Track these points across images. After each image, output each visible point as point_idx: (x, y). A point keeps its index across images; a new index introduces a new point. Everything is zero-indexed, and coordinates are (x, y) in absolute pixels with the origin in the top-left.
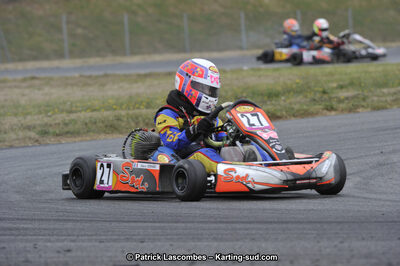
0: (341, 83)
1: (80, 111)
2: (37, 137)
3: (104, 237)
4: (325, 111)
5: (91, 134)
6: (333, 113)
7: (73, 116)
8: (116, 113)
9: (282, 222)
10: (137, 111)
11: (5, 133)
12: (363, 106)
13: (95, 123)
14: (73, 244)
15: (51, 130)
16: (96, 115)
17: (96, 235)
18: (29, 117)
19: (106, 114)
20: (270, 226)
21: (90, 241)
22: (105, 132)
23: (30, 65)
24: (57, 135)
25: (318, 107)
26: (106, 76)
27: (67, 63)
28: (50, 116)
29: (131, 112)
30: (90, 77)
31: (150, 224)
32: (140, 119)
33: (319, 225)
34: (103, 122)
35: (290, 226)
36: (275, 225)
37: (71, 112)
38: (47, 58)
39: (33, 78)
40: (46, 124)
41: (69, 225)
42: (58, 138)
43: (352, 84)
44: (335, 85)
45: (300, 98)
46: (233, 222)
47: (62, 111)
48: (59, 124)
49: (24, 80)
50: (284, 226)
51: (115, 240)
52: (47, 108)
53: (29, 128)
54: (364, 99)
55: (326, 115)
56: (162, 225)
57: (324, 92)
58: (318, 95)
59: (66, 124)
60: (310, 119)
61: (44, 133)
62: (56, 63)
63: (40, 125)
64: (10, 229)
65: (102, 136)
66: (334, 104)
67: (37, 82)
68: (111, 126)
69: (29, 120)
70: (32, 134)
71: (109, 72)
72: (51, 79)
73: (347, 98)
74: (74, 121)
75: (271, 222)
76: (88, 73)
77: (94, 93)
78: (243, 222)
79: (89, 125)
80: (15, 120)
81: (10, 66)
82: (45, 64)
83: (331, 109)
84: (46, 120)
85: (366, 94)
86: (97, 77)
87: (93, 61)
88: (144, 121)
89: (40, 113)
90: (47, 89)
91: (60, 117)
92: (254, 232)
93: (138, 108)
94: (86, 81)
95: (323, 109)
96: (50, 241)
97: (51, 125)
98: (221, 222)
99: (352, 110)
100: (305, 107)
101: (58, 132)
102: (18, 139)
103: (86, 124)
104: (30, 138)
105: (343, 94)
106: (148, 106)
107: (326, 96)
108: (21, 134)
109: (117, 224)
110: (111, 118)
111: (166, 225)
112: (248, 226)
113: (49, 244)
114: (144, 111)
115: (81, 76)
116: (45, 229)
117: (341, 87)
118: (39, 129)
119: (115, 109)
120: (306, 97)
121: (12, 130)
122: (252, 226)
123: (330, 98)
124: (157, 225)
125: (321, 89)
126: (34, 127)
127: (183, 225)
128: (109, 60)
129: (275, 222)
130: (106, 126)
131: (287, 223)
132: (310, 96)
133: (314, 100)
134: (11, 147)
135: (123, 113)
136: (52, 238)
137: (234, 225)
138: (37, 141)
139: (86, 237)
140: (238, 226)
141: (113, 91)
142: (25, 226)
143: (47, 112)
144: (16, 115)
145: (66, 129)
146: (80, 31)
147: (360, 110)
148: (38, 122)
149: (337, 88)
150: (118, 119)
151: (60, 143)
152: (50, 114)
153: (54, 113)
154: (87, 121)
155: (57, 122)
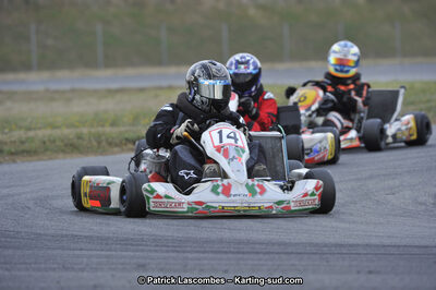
3: (43, 266)
5: (49, 153)
7: (31, 134)
8: (78, 130)
9: (238, 253)
10: (100, 129)
13: (54, 141)
14: (7, 273)
15: (6, 148)
16: (57, 133)
17: (35, 263)
19: (66, 131)
20: (224, 256)
21: (27, 269)
22: (63, 151)
24: (12, 154)
26: (73, 91)
27: (33, 76)
28: (6, 134)
29: (93, 130)
30: (56, 92)
31: (94, 253)
32: (103, 138)
33: (277, 256)
34: (62, 141)
35: (246, 256)
36: (230, 256)
37: (29, 129)
38: (14, 69)
40: (2, 142)
41: (10, 252)
42: (13, 157)
46: (184, 252)
47: (20, 128)
48: (15, 142)
50: (240, 256)
51: (54, 269)
52: (5, 124)
56: (109, 253)
59: (22, 143)
62: (22, 76)
65: (61, 155)
68: (71, 145)
71: (78, 86)
72: (14, 93)
74: (32, 140)
75: (226, 252)
76: (53, 87)
77: (58, 109)
79: (48, 143)
82: (10, 76)
84: (2, 137)
86: (63, 92)
87: (61, 74)
88: (107, 140)
90: (8, 104)
91: (18, 134)
92: (206, 262)
93: (103, 126)
94: (51, 96)
97: (6, 143)
98: (173, 251)
101: (13, 150)
103: (44, 143)
106: (113, 124)
110: (71, 136)
111: (113, 253)
112: (202, 255)
114: (108, 129)
115: (47, 91)
119: (77, 127)
122: (206, 255)
124: (103, 253)
127: (132, 254)
128: (77, 73)
129: (231, 252)
130: (66, 145)
131: (243, 253)
135: (85, 131)
137: (186, 255)
139: (23, 266)
140: (190, 255)
141: (80, 108)
143: (4, 128)
145: (26, 146)
146: (50, 42)
150: (79, 137)
151: (14, 161)
152: (6, 131)
153: (11, 130)
154: (46, 139)
155: (13, 139)
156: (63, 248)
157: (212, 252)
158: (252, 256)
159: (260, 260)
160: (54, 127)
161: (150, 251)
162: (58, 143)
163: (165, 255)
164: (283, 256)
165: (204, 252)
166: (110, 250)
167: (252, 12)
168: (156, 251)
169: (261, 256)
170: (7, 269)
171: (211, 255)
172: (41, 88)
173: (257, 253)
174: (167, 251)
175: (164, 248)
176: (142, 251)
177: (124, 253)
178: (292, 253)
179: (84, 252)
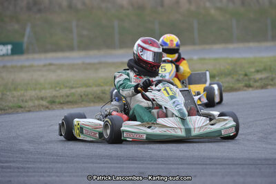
0: (258, 68)
1: (79, 87)
2: (47, 104)
3: (80, 174)
4: (245, 88)
5: (83, 103)
6: (250, 89)
7: (73, 91)
8: (103, 88)
9: (204, 164)
11: (26, 102)
12: (271, 85)
13: (87, 95)
14: (58, 179)
15: (57, 100)
16: (89, 90)
17: (75, 172)
18: (43, 91)
19: (95, 89)
20: (194, 166)
22: (94, 102)
23: (50, 55)
24: (61, 103)
25: (241, 85)
26: (100, 63)
27: (75, 54)
28: (57, 91)
30: (89, 64)
31: (113, 165)
34: (93, 95)
35: (208, 166)
36: (198, 166)
37: (72, 88)
38: (62, 50)
39: (51, 64)
40: (54, 96)
41: (60, 165)
42: (62, 105)
43: (265, 69)
44: (253, 70)
45: (228, 79)
47: (66, 87)
48: (63, 96)
49: (45, 66)
50: (204, 166)
52: (57, 85)
53: (42, 99)
54: (272, 80)
55: (245, 90)
57: (246, 75)
58: (242, 77)
59: (68, 96)
60: (234, 93)
61: (53, 102)
62: (67, 54)
63: (50, 97)
64: (18, 168)
65: (92, 104)
66: (251, 83)
67: (52, 67)
68: (98, 97)
69: (43, 93)
70: (44, 103)
71: (103, 60)
72: (63, 65)
73: (261, 79)
74: (73, 94)
75: (195, 164)
76: (88, 61)
77: (90, 75)
78: (177, 164)
79: (84, 97)
80: (33, 93)
81: (36, 56)
82: (60, 55)
83: (248, 86)
84: (54, 93)
85: (274, 76)
86: (94, 64)
87: (92, 53)
89: (51, 88)
90: (59, 72)
91: (65, 91)
92: (182, 170)
94: (86, 67)
95: (244, 86)
96: (43, 176)
97: (57, 97)
98: (162, 164)
99: (264, 87)
100: (231, 85)
101: (62, 101)
102: (34, 106)
103: (81, 96)
104: (43, 106)
105: (258, 76)
107: (246, 78)
108: (37, 102)
109: (91, 165)
110: (98, 92)
111: (125, 165)
112: (180, 166)
113: (42, 179)
115: (83, 63)
116: (42, 168)
117: (258, 71)
118: (49, 99)
119: (102, 86)
120: (233, 78)
121: (31, 100)
122: (182, 166)
123: (250, 79)
124: (119, 165)
125: (244, 73)
126: (46, 98)
127: (136, 166)
128: (102, 52)
129: (198, 164)
130: (95, 98)
131: (206, 164)
132: (236, 77)
133: (238, 80)
134: (29, 111)
135: (107, 88)
136: (45, 174)
138: (47, 107)
142: (29, 166)
143: (56, 87)
144: (35, 89)
145: (70, 99)
146: (85, 33)
147: (269, 87)
148: (49, 95)
149: (255, 72)
150: (104, 92)
151: (63, 108)
152: (57, 89)
153: (60, 89)
154: (82, 94)
155: (62, 94)
156: (92, 163)
157: (187, 164)
158: (212, 166)
159: (217, 168)
160: (87, 86)
161: (148, 164)
162: (90, 96)
163: (156, 166)
164: (231, 166)
165: (182, 164)
166: (123, 164)
167: (213, 12)
168: (151, 164)
169: (218, 166)
170: (58, 176)
171: (186, 166)
172: (79, 61)
173: (216, 164)
174: (158, 164)
175: (156, 162)
176: (143, 164)
177: (131, 165)
178: (237, 164)
179: (106, 165)
